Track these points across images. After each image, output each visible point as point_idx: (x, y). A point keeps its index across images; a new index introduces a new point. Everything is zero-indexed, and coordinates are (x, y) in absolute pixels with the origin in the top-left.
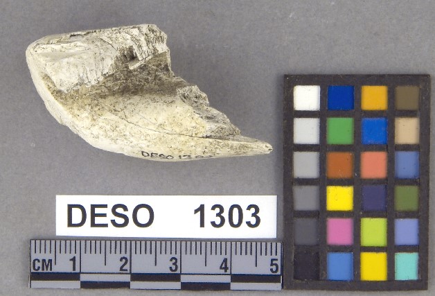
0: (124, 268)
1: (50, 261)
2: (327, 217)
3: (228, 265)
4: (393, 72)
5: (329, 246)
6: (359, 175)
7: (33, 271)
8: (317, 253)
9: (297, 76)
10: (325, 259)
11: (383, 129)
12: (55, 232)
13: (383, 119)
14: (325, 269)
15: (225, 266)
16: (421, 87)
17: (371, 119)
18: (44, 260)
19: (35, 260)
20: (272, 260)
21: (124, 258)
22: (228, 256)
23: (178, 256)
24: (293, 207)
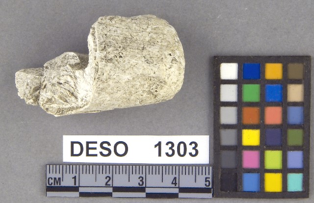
0: (108, 183)
1: (59, 179)
2: (242, 149)
3: (177, 182)
4: (286, 54)
5: (244, 169)
6: (264, 122)
7: (48, 185)
8: (236, 174)
9: (222, 57)
10: (241, 178)
11: (280, 92)
12: (62, 160)
13: (279, 85)
14: (241, 184)
15: (175, 182)
16: (305, 64)
17: (271, 85)
18: (55, 179)
19: (49, 178)
20: (206, 178)
21: (108, 177)
22: (177, 176)
23: (144, 176)
24: (220, 143)
